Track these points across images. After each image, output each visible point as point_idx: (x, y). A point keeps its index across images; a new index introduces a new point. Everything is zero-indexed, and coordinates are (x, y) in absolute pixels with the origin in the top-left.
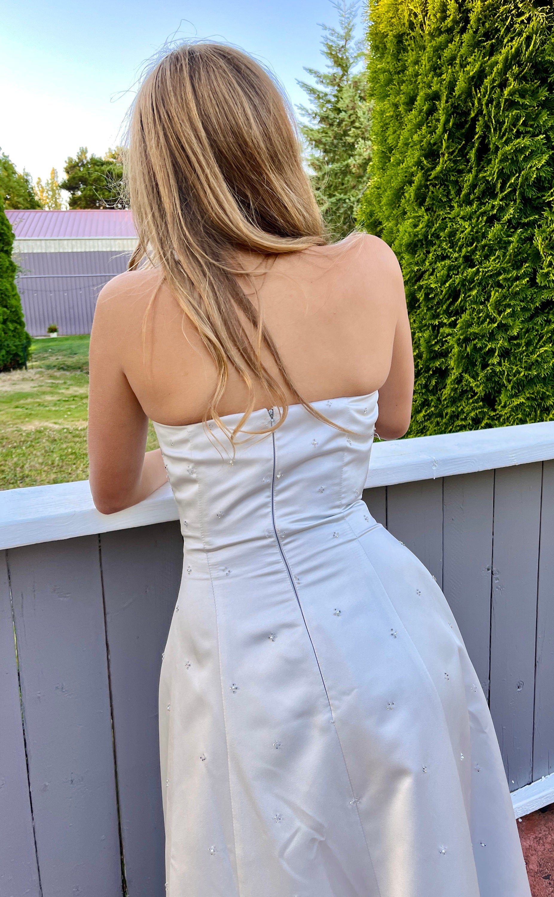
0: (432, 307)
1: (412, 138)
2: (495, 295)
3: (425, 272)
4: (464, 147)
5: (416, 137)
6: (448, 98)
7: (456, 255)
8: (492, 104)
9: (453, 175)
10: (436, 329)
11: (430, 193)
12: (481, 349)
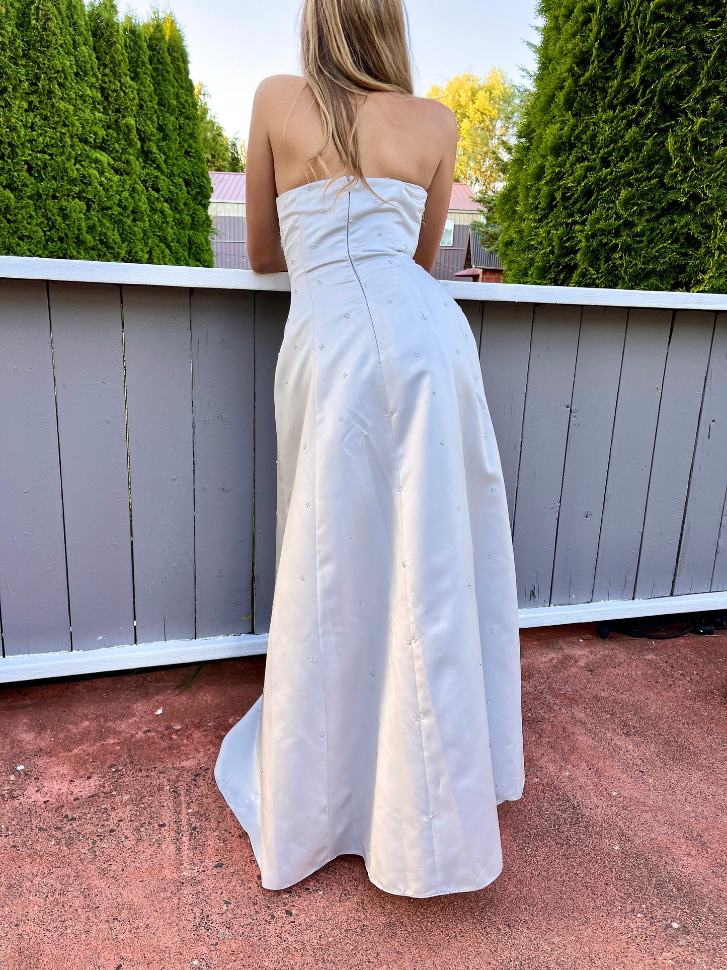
0: (568, 206)
1: (567, 46)
2: (624, 193)
3: (565, 173)
4: (613, 56)
5: (570, 46)
6: (601, 10)
7: (594, 157)
8: (640, 16)
9: (601, 82)
10: (569, 226)
11: (578, 98)
12: (607, 244)
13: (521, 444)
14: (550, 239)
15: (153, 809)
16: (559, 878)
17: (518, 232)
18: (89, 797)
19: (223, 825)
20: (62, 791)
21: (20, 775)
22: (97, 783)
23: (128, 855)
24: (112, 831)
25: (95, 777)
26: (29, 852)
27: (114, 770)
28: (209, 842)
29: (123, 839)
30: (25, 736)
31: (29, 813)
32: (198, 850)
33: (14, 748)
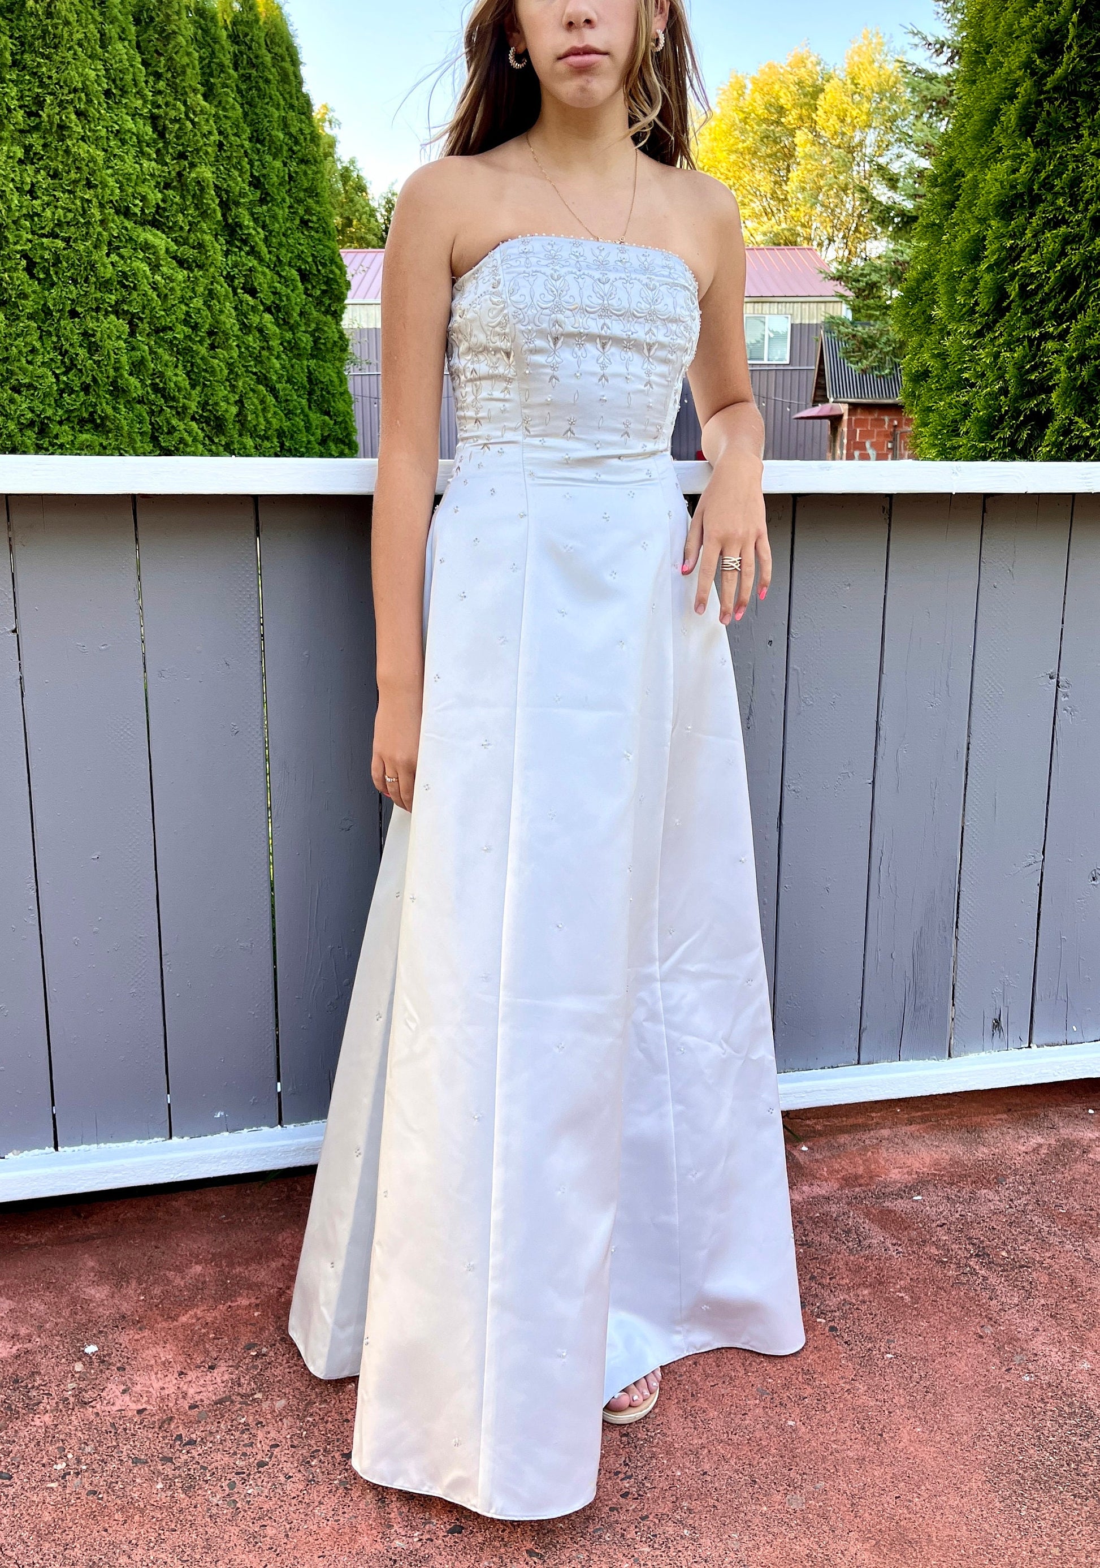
0: (1032, 307)
1: (1019, 23)
3: (1023, 249)
5: (1025, 21)
7: (1079, 216)
9: (1085, 83)
10: (1035, 344)
11: (1044, 114)
13: (968, 749)
14: (1000, 368)
16: (1083, 1560)
17: (939, 355)
18: (216, 1404)
20: (166, 1392)
21: (91, 1363)
22: (226, 1377)
23: (292, 1509)
24: (261, 1464)
25: (222, 1367)
26: (119, 1502)
27: (254, 1354)
29: (282, 1479)
30: (93, 1292)
31: (113, 1431)
33: (76, 1314)
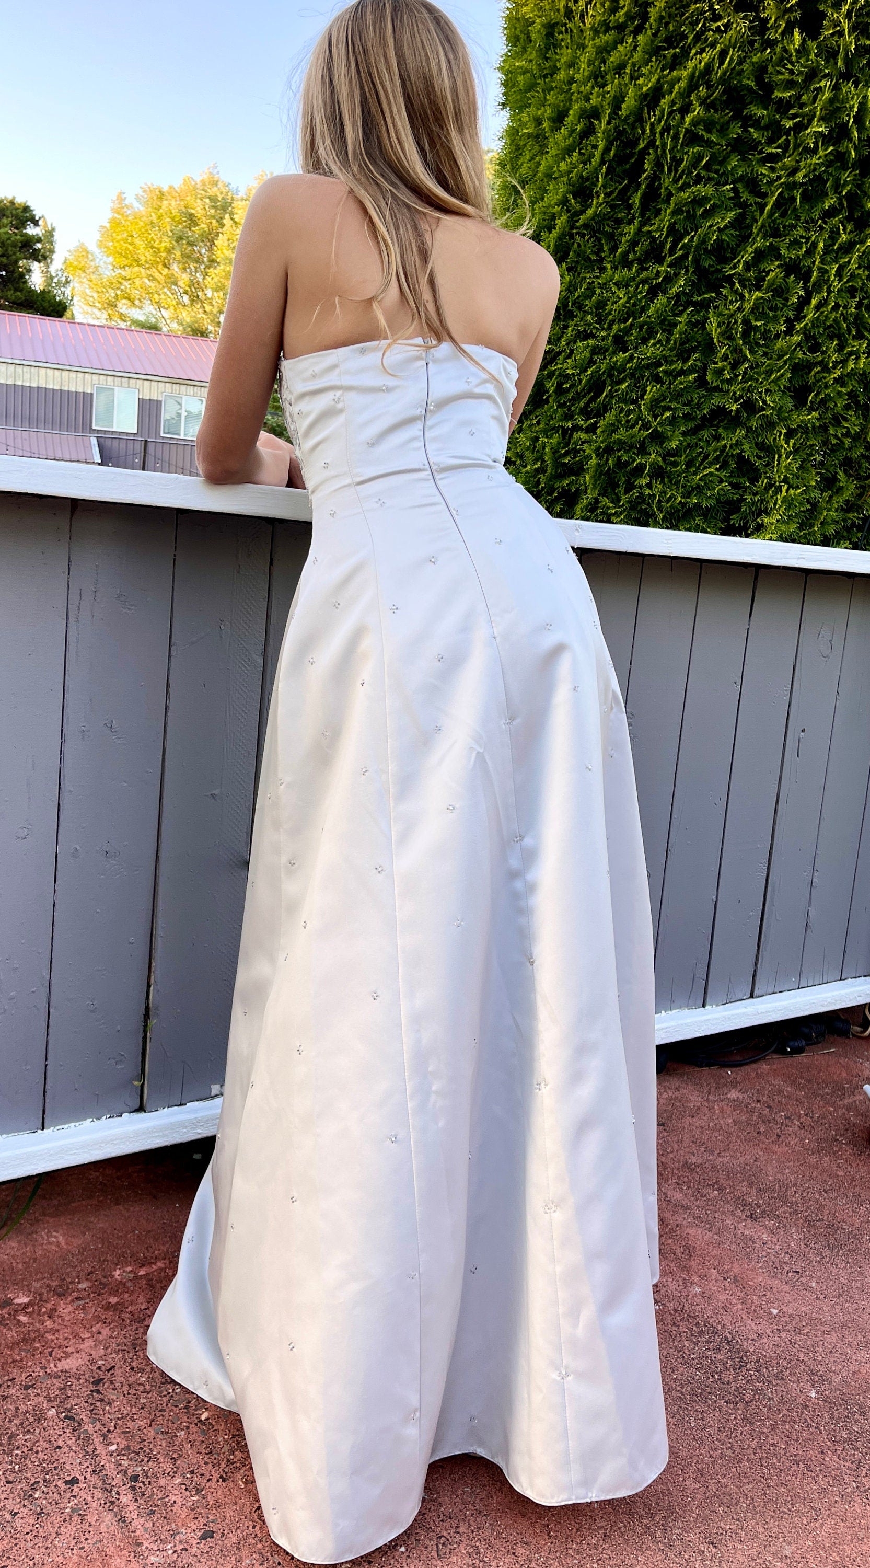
1: (558, 166)
2: (651, 391)
3: (559, 353)
4: (626, 189)
5: (563, 166)
6: (611, 118)
7: (603, 333)
8: (668, 134)
9: (608, 225)
10: (567, 434)
12: (627, 464)
15: (41, 1455)
19: (183, 1464)
28: (173, 1498)
32: (157, 1515)
